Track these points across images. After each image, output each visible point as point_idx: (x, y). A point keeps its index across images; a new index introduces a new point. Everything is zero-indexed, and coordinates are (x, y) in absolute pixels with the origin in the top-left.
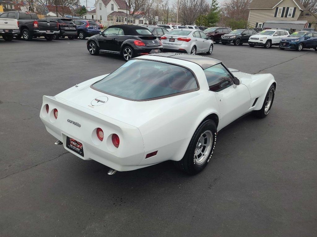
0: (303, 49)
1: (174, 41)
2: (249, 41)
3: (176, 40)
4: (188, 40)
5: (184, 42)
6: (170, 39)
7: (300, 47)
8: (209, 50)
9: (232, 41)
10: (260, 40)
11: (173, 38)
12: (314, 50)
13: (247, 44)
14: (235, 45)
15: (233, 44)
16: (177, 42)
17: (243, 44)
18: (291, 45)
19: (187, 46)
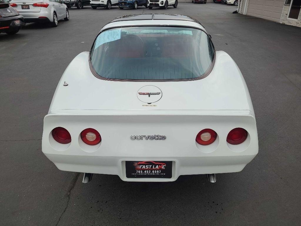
0: (138, 7)
1: (29, 8)
2: (91, 3)
3: (31, 7)
4: (46, 6)
5: (42, 8)
6: (22, 6)
7: (136, 6)
8: (67, 15)
9: (74, 5)
10: (102, 2)
11: (27, 4)
12: (145, 7)
13: (90, 6)
14: (78, 8)
15: (76, 7)
16: (32, 9)
17: (84, 7)
18: (129, 4)
19: (47, 12)
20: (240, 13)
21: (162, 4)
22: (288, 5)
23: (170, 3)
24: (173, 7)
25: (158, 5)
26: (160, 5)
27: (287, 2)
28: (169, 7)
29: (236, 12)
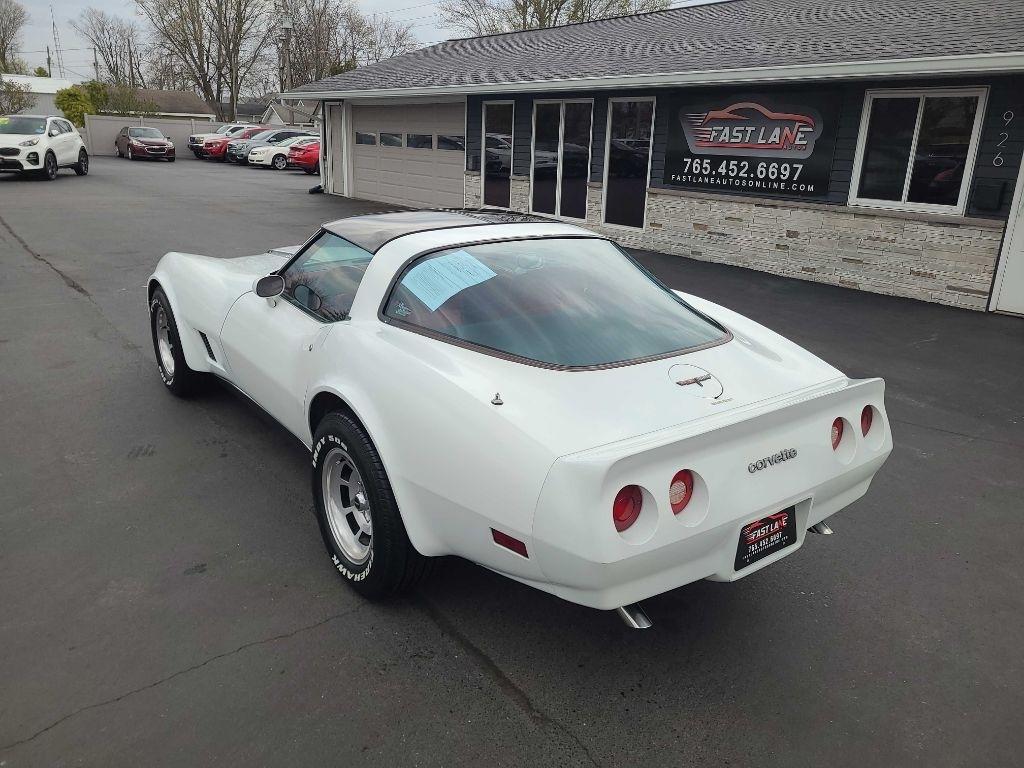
20: (331, 192)
21: (36, 162)
22: (475, 173)
23: (61, 159)
24: (73, 172)
25: (18, 164)
26: (28, 166)
27: (470, 167)
28: (61, 171)
29: (317, 191)
